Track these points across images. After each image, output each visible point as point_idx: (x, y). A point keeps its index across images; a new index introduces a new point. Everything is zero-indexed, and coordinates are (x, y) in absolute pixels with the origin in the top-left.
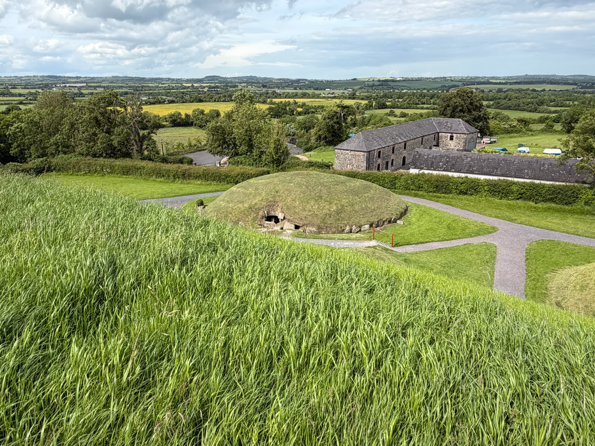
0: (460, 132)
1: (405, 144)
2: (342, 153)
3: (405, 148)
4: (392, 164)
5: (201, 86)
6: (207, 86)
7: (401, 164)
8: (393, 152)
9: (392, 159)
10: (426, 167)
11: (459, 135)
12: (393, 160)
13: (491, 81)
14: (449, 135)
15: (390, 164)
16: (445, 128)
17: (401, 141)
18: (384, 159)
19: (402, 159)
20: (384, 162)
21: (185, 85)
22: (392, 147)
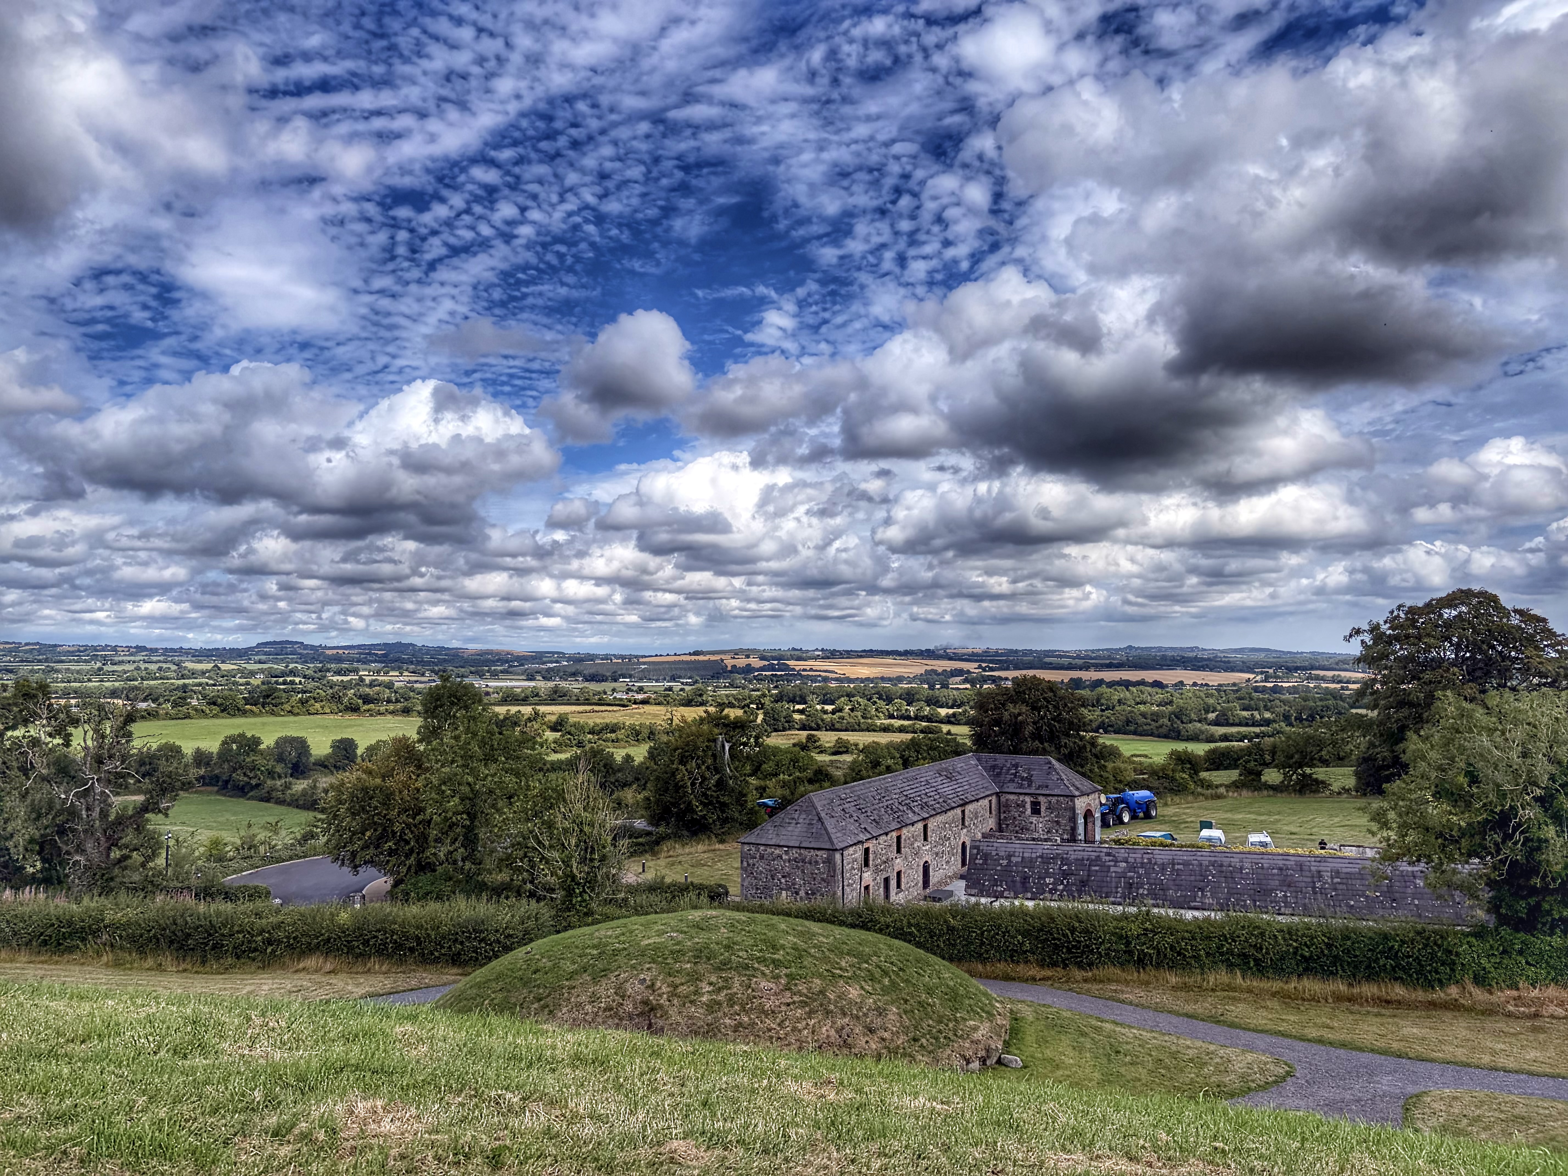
0: (1056, 792)
1: (925, 827)
2: (762, 857)
3: (925, 839)
4: (899, 885)
5: (241, 671)
6: (262, 671)
7: (921, 884)
8: (899, 851)
9: (896, 869)
10: (1008, 889)
11: (1054, 800)
12: (899, 874)
13: (1047, 660)
14: (1028, 799)
15: (893, 883)
16: (1012, 781)
17: (916, 818)
18: (877, 871)
19: (921, 868)
20: (880, 879)
21: (190, 665)
22: (894, 834)
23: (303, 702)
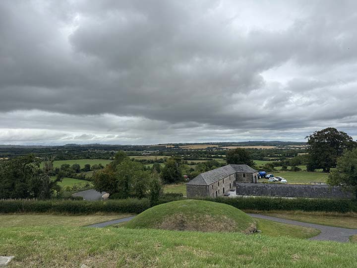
1: (223, 180)
2: (191, 187)
3: (223, 183)
4: (219, 193)
5: (63, 150)
7: (223, 192)
8: (219, 185)
11: (248, 174)
12: (219, 190)
13: (233, 144)
14: (242, 174)
16: (239, 170)
17: (221, 178)
18: (215, 190)
19: (223, 189)
22: (218, 182)
23: (77, 157)
